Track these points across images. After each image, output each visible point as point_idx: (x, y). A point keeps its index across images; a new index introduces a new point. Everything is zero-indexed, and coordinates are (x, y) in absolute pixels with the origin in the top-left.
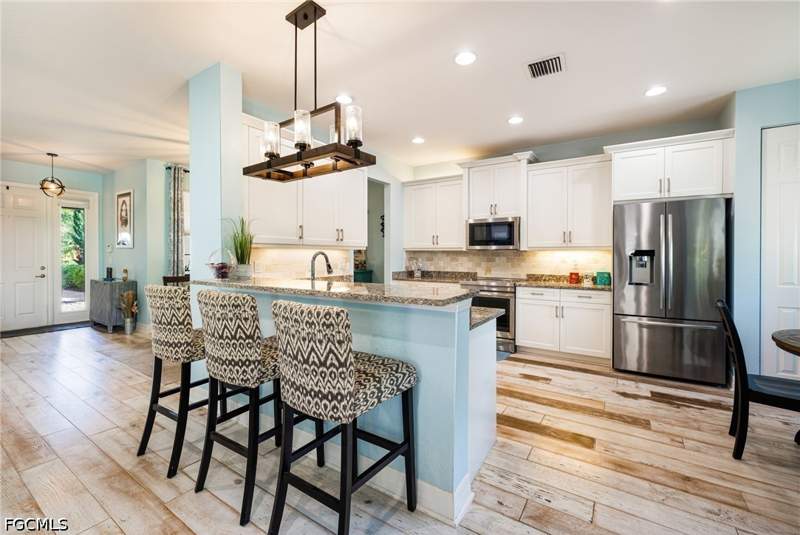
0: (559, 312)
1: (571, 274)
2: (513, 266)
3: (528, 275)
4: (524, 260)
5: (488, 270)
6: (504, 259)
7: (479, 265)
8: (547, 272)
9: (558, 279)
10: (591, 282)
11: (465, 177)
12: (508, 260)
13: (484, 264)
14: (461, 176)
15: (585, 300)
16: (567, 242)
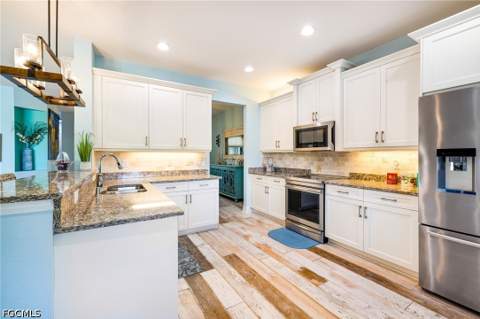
0: (362, 212)
1: (389, 174)
2: (339, 165)
3: (351, 174)
4: (347, 160)
5: (319, 168)
6: (331, 159)
7: (312, 164)
8: (367, 171)
9: (378, 178)
10: (410, 184)
11: (295, 94)
12: (334, 160)
13: (316, 163)
14: (292, 93)
15: (389, 203)
16: (380, 143)
